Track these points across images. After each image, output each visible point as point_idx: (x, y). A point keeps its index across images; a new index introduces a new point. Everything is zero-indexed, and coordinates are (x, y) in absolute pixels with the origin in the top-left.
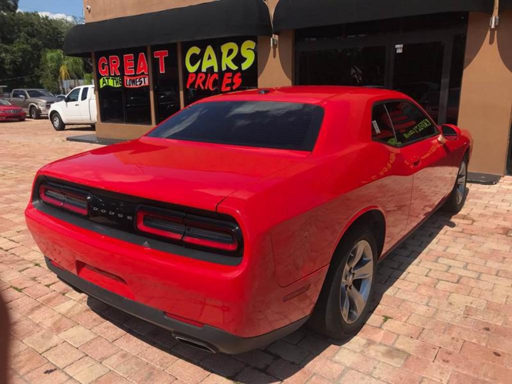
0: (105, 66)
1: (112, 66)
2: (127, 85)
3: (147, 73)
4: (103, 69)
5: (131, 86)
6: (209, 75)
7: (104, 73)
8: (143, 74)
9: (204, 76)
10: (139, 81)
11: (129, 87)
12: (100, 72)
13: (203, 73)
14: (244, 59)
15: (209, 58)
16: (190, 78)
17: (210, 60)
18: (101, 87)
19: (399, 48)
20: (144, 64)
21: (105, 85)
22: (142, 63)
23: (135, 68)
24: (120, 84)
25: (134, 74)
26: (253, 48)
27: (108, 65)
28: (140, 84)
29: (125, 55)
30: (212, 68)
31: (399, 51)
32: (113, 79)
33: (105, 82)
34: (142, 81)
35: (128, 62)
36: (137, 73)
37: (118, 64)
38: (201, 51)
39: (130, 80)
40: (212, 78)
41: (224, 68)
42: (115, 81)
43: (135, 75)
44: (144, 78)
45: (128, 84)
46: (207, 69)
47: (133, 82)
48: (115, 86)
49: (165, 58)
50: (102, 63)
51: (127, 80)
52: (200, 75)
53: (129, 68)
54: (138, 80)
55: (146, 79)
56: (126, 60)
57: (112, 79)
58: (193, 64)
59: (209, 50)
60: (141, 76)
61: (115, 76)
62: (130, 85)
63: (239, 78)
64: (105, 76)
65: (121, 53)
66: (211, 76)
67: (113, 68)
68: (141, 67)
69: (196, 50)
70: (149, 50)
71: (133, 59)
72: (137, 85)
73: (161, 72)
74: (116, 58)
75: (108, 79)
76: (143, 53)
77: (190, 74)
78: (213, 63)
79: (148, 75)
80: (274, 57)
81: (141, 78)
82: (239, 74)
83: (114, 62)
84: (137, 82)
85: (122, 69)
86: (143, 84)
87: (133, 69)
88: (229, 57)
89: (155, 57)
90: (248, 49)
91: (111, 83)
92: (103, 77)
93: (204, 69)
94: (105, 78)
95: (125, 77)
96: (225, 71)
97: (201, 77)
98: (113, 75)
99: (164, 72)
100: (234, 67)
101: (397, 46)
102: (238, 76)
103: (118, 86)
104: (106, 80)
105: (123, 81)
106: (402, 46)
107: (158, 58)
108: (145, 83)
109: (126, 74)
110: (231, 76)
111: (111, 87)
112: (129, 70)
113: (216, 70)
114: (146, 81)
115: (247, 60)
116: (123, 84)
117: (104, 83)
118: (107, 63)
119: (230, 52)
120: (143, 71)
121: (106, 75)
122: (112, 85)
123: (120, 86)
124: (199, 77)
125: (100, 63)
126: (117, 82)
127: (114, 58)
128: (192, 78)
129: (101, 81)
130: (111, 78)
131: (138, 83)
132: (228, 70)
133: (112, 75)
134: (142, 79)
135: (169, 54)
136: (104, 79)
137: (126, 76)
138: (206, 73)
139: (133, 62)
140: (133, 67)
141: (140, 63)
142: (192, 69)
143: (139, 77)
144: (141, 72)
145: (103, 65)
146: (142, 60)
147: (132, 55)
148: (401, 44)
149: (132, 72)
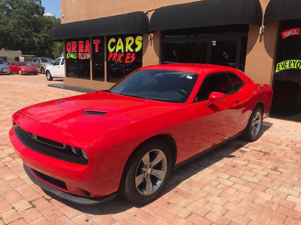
0: (70, 47)
1: (73, 47)
5: (82, 58)
6: (119, 54)
7: (69, 50)
8: (87, 52)
9: (117, 54)
12: (67, 50)
13: (117, 52)
14: (137, 46)
15: (120, 45)
16: (110, 55)
17: (120, 46)
18: (67, 58)
19: (214, 43)
20: (88, 46)
21: (69, 57)
22: (87, 46)
23: (84, 49)
25: (83, 52)
26: (141, 40)
27: (71, 46)
28: (86, 57)
29: (79, 42)
30: (121, 50)
31: (214, 44)
36: (85, 52)
37: (75, 46)
38: (116, 41)
39: (81, 55)
40: (121, 55)
41: (127, 51)
44: (88, 54)
46: (118, 51)
47: (83, 56)
48: (74, 58)
49: (98, 44)
50: (68, 45)
52: (115, 54)
54: (85, 55)
56: (80, 44)
58: (112, 47)
59: (120, 41)
61: (74, 52)
62: (81, 58)
63: (134, 56)
64: (69, 52)
65: (77, 40)
66: (120, 54)
68: (87, 48)
69: (113, 40)
70: (91, 39)
71: (83, 44)
72: (84, 58)
73: (96, 51)
74: (75, 43)
75: (71, 54)
76: (88, 41)
77: (110, 53)
78: (122, 47)
79: (90, 53)
80: (151, 45)
81: (86, 54)
82: (134, 54)
83: (74, 45)
85: (77, 49)
86: (87, 57)
88: (129, 45)
89: (94, 43)
90: (139, 41)
91: (72, 56)
93: (117, 51)
94: (69, 53)
95: (79, 53)
96: (127, 52)
97: (115, 55)
99: (98, 51)
100: (132, 50)
101: (213, 42)
102: (134, 55)
104: (70, 55)
105: (77, 55)
106: (215, 42)
107: (95, 44)
108: (88, 57)
109: (79, 52)
110: (130, 55)
111: (72, 58)
112: (81, 50)
113: (123, 51)
114: (89, 56)
116: (78, 57)
118: (70, 46)
119: (130, 42)
120: (88, 50)
123: (76, 58)
124: (114, 55)
125: (68, 44)
126: (75, 56)
127: (73, 43)
128: (111, 55)
129: (67, 55)
130: (72, 53)
131: (85, 57)
132: (129, 51)
133: (72, 52)
134: (87, 55)
135: (100, 42)
136: (69, 54)
138: (118, 53)
139: (83, 45)
141: (86, 46)
142: (111, 50)
143: (85, 54)
145: (69, 46)
146: (87, 44)
147: (83, 41)
148: (215, 41)
149: (82, 50)
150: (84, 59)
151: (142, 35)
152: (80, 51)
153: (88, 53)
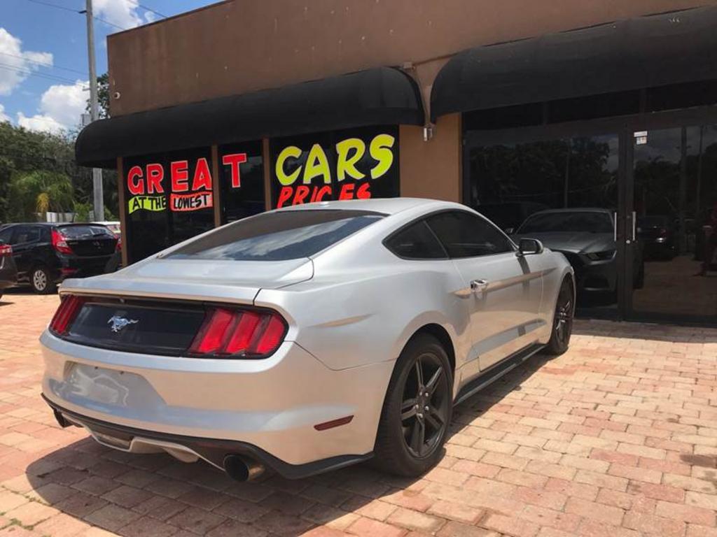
0: (139, 180)
1: (151, 179)
2: (175, 208)
3: (211, 189)
4: (136, 185)
5: (183, 209)
6: (316, 188)
7: (136, 190)
8: (203, 189)
9: (307, 190)
10: (196, 201)
11: (178, 209)
12: (130, 189)
13: (306, 185)
14: (376, 163)
15: (317, 162)
16: (283, 193)
17: (317, 166)
18: (131, 211)
19: (641, 137)
20: (206, 175)
21: (136, 208)
22: (202, 174)
23: (190, 182)
24: (163, 206)
25: (187, 190)
26: (391, 146)
27: (145, 177)
28: (198, 206)
29: (173, 163)
30: (321, 177)
31: (642, 141)
32: (152, 199)
33: (138, 204)
34: (200, 201)
35: (177, 172)
36: (193, 189)
37: (160, 176)
38: (302, 153)
39: (180, 199)
40: (320, 192)
41: (341, 177)
42: (154, 201)
43: (190, 192)
44: (205, 196)
45: (177, 206)
46: (313, 180)
48: (155, 209)
49: (241, 164)
50: (134, 175)
51: (175, 200)
52: (300, 189)
53: (179, 182)
54: (193, 200)
55: (209, 198)
56: (174, 170)
57: (149, 199)
58: (288, 172)
59: (317, 151)
60: (200, 194)
61: (156, 194)
62: (180, 208)
63: (367, 190)
64: (138, 195)
66: (318, 190)
67: (153, 182)
68: (200, 179)
69: (293, 151)
70: (214, 149)
71: (187, 168)
72: (191, 207)
73: (233, 186)
74: (158, 168)
75: (143, 199)
76: (204, 159)
77: (283, 188)
78: (324, 169)
79: (212, 191)
81: (199, 196)
82: (367, 185)
83: (155, 173)
84: (192, 202)
85: (167, 184)
86: (202, 205)
87: (187, 183)
88: (349, 161)
89: (225, 164)
90: (382, 147)
91: (147, 205)
92: (134, 196)
93: (307, 180)
94: (137, 198)
95: (172, 195)
96: (343, 181)
97: (302, 192)
98: (152, 192)
99: (239, 186)
100: (358, 175)
101: (636, 134)
102: (366, 188)
103: (159, 209)
104: (140, 202)
105: (168, 201)
106: (645, 133)
107: (230, 165)
108: (205, 203)
109: (173, 191)
110: (353, 188)
111: (148, 211)
112: (180, 184)
113: (327, 180)
114: (208, 201)
115: (379, 165)
116: (168, 205)
117: (135, 205)
118: (142, 176)
119: (352, 152)
120: (204, 185)
121: (140, 193)
122: (150, 208)
123: (162, 209)
124: (298, 192)
125: (132, 173)
126: (158, 204)
127: (151, 168)
128: (286, 193)
129: (131, 202)
130: (148, 197)
131: (194, 204)
132: (348, 179)
133: (149, 192)
134: (202, 198)
135: (247, 159)
136: (136, 200)
137: (174, 193)
138: (311, 186)
139: (187, 172)
140: (187, 179)
141: (199, 174)
142: (286, 180)
143: (197, 195)
144: (198, 188)
145: (136, 179)
146: (202, 168)
147: (186, 161)
148: (645, 130)
149: (184, 187)
150: (190, 209)
151: (393, 131)
152: (175, 189)
153: (204, 193)
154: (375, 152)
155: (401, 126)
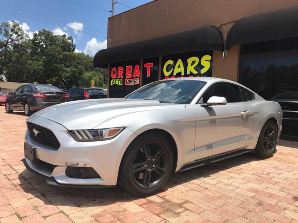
0: (115, 73)
1: (119, 72)
2: (127, 84)
3: (139, 77)
4: (114, 75)
5: (129, 85)
8: (137, 77)
10: (134, 82)
11: (127, 85)
12: (112, 76)
13: (174, 76)
14: (203, 67)
15: (179, 67)
17: (179, 68)
18: (111, 84)
21: (113, 83)
22: (137, 71)
23: (132, 74)
24: (123, 83)
25: (131, 77)
26: (209, 60)
27: (117, 72)
28: (134, 83)
29: (127, 66)
30: (180, 73)
32: (119, 80)
33: (114, 82)
34: (135, 81)
36: (133, 77)
37: (122, 72)
38: (174, 63)
39: (128, 81)
42: (120, 81)
43: (132, 78)
44: (137, 79)
45: (127, 83)
46: (177, 74)
47: (130, 82)
48: (119, 84)
49: (151, 67)
50: (113, 71)
51: (127, 81)
52: (172, 77)
53: (129, 74)
54: (133, 81)
55: (138, 80)
56: (127, 70)
57: (118, 80)
59: (180, 62)
60: (135, 79)
62: (128, 84)
65: (124, 65)
67: (119, 74)
68: (136, 73)
69: (170, 62)
70: (141, 62)
71: (132, 68)
72: (132, 84)
73: (147, 76)
74: (122, 68)
75: (116, 80)
76: (138, 65)
77: (166, 77)
78: (182, 70)
79: (139, 78)
81: (135, 80)
82: (199, 76)
83: (120, 70)
84: (132, 82)
85: (124, 75)
86: (136, 83)
87: (131, 75)
88: (192, 66)
89: (145, 67)
90: (206, 60)
91: (117, 82)
92: (113, 79)
93: (175, 74)
94: (114, 79)
96: (189, 75)
98: (119, 78)
99: (149, 76)
100: (195, 72)
103: (121, 84)
104: (115, 81)
105: (124, 81)
107: (147, 68)
108: (137, 83)
109: (127, 77)
112: (129, 75)
113: (183, 74)
115: (205, 67)
116: (124, 83)
117: (113, 82)
118: (116, 71)
119: (194, 62)
120: (137, 75)
121: (115, 78)
122: (118, 84)
123: (122, 84)
126: (121, 82)
127: (120, 68)
129: (112, 81)
131: (133, 83)
132: (191, 74)
133: (118, 78)
134: (136, 81)
135: (153, 66)
136: (113, 80)
137: (127, 78)
138: (176, 76)
139: (131, 70)
140: (131, 73)
141: (135, 71)
142: (167, 74)
143: (134, 79)
144: (135, 77)
146: (137, 69)
147: (131, 66)
150: (131, 85)
151: (211, 54)
154: (203, 63)
155: (214, 51)
